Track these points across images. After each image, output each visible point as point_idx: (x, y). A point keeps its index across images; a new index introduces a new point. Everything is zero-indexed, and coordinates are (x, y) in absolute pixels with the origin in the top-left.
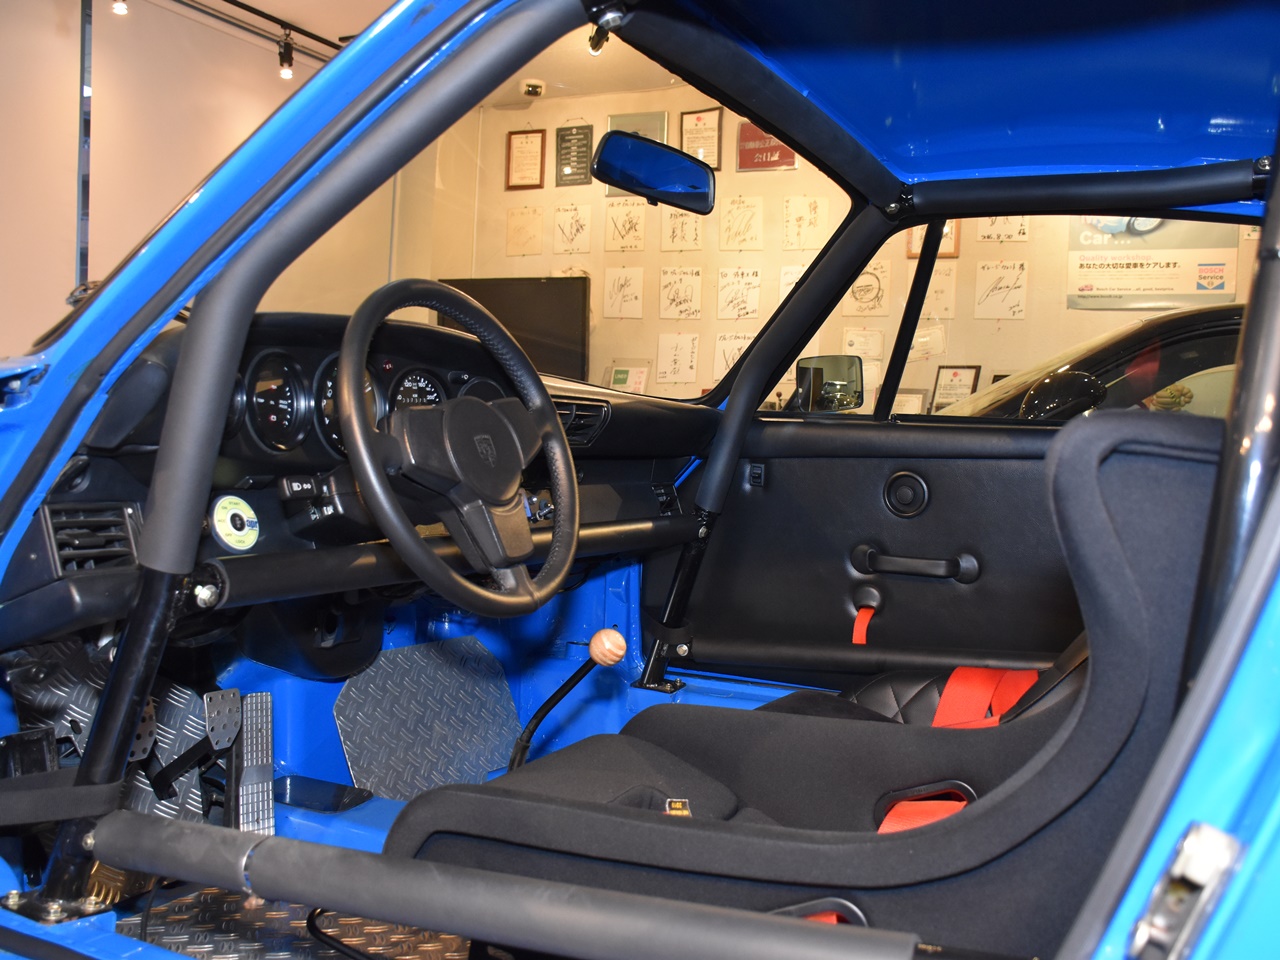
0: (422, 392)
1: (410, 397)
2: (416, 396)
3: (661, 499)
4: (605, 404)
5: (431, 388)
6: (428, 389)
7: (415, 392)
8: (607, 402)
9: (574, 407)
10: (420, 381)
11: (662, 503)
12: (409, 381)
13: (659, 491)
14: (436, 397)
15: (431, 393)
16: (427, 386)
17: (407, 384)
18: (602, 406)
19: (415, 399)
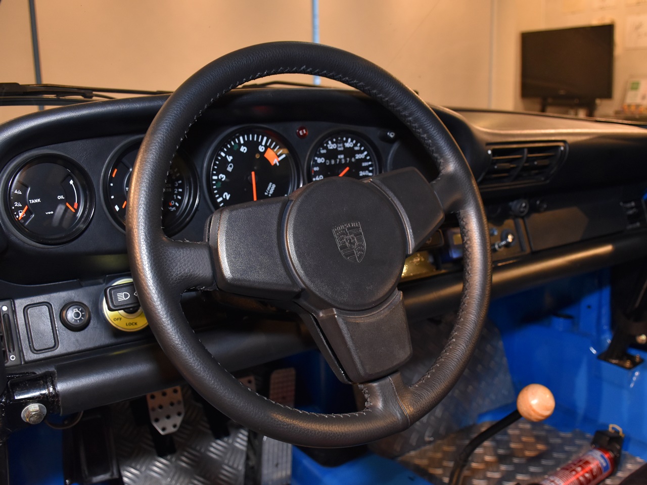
0: (350, 152)
1: (336, 158)
2: (342, 156)
3: (631, 212)
4: (561, 144)
5: (361, 147)
6: (356, 148)
7: (341, 153)
8: (564, 141)
9: (526, 151)
10: (347, 141)
11: (630, 216)
12: (333, 143)
13: (628, 205)
14: (366, 156)
15: (360, 152)
16: (355, 145)
17: (331, 146)
18: (558, 147)
19: (340, 159)
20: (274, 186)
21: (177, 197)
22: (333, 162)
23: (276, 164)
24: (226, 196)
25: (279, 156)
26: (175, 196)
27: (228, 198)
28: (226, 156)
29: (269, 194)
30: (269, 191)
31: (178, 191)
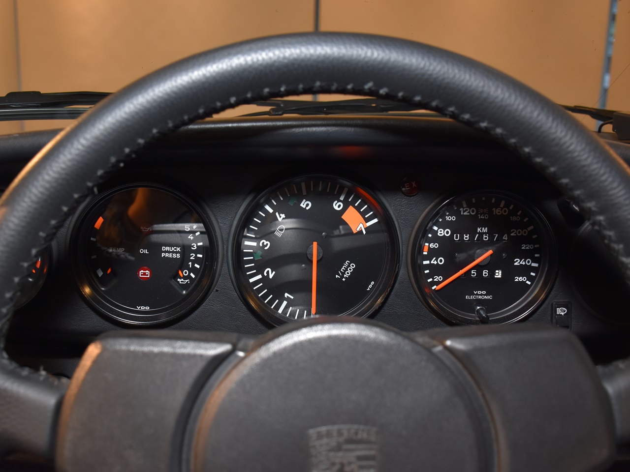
1: (472, 232)
5: (523, 216)
6: (514, 219)
15: (521, 225)
16: (513, 213)
19: (481, 234)
20: (353, 266)
21: (193, 265)
22: (466, 237)
23: (361, 232)
24: (268, 272)
25: (367, 220)
26: (190, 263)
27: (271, 276)
28: (274, 213)
29: (342, 277)
30: (343, 273)
31: (196, 257)
